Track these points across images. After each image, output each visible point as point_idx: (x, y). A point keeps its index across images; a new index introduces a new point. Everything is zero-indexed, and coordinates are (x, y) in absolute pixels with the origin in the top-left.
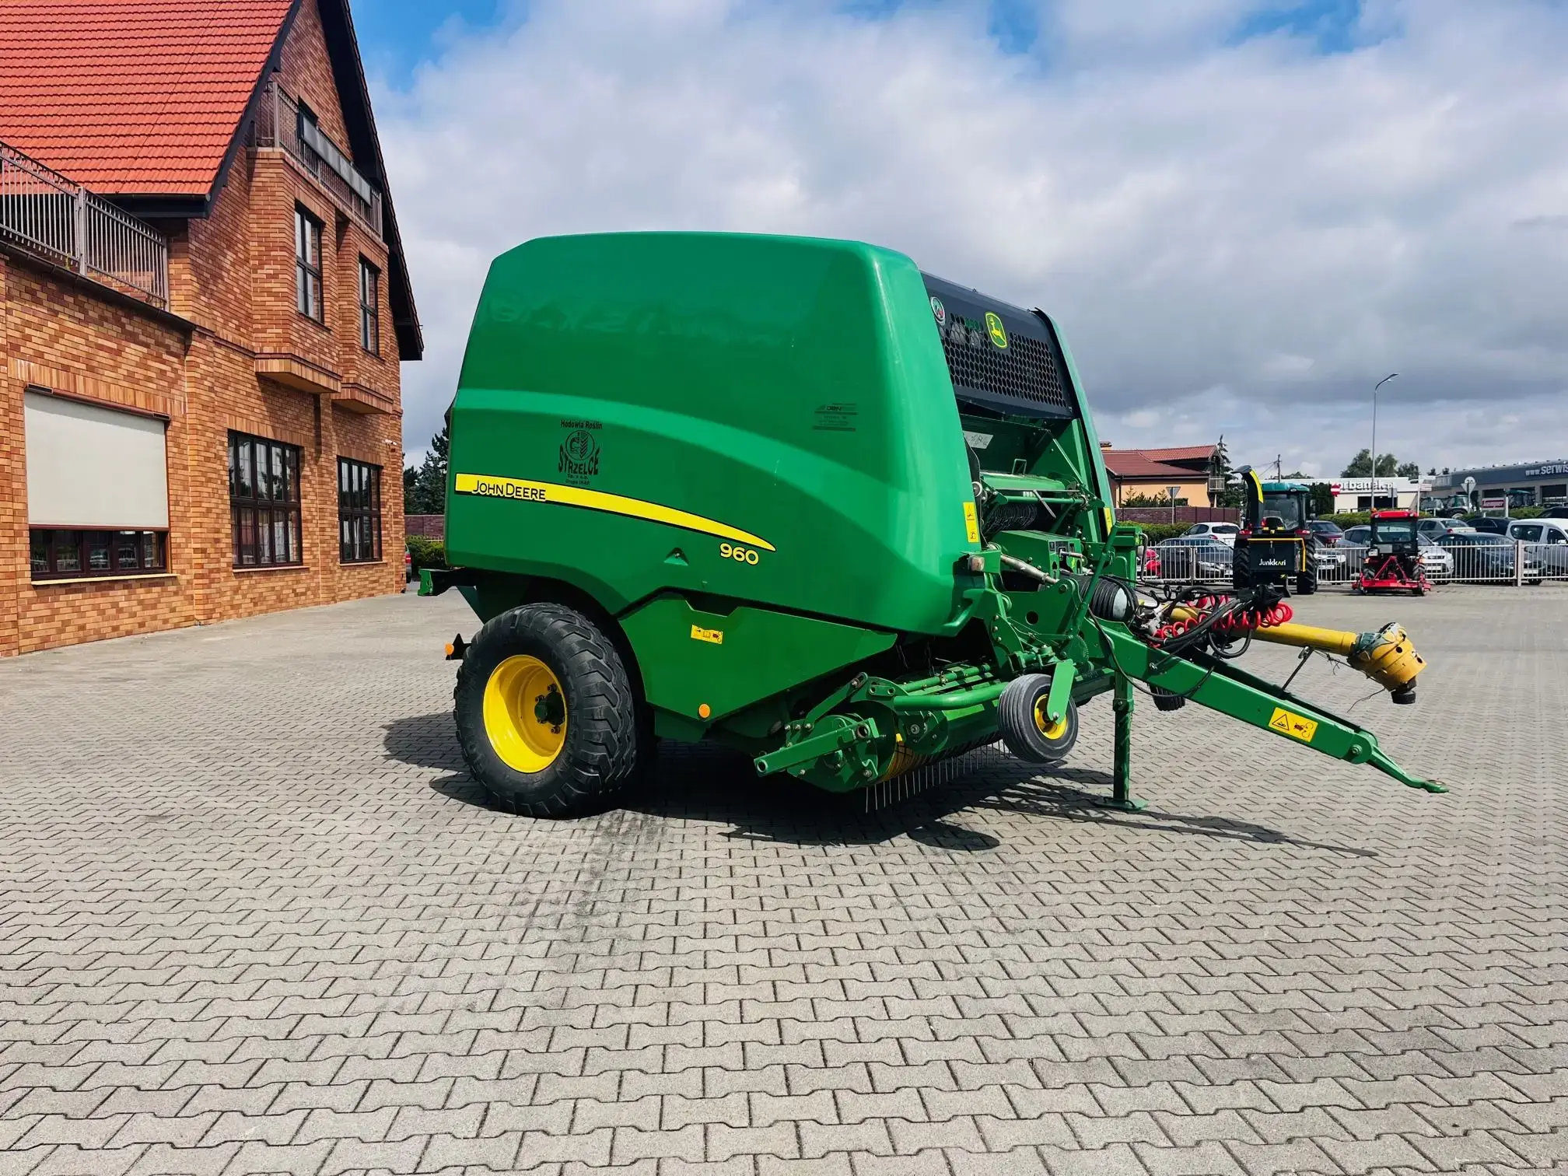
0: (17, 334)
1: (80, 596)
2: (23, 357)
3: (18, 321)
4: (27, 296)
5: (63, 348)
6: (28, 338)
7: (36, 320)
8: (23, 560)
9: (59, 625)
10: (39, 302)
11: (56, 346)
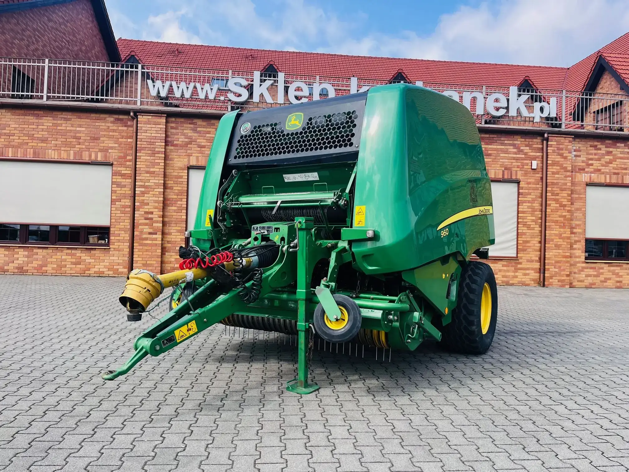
0: (584, 164)
1: (619, 268)
2: (587, 172)
3: (585, 159)
4: (592, 148)
5: (615, 166)
6: (592, 165)
7: (596, 157)
8: (580, 251)
9: (603, 279)
10: (600, 149)
11: (611, 165)
